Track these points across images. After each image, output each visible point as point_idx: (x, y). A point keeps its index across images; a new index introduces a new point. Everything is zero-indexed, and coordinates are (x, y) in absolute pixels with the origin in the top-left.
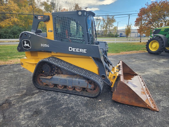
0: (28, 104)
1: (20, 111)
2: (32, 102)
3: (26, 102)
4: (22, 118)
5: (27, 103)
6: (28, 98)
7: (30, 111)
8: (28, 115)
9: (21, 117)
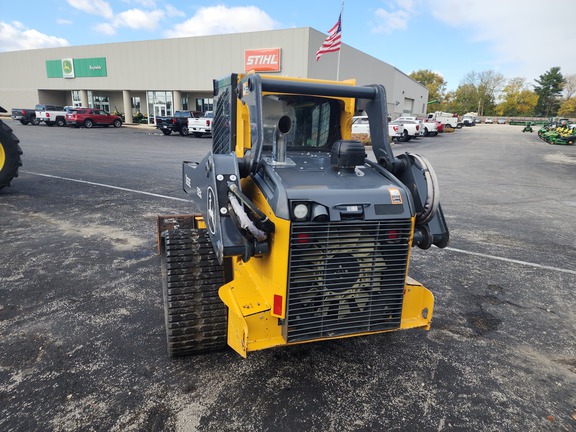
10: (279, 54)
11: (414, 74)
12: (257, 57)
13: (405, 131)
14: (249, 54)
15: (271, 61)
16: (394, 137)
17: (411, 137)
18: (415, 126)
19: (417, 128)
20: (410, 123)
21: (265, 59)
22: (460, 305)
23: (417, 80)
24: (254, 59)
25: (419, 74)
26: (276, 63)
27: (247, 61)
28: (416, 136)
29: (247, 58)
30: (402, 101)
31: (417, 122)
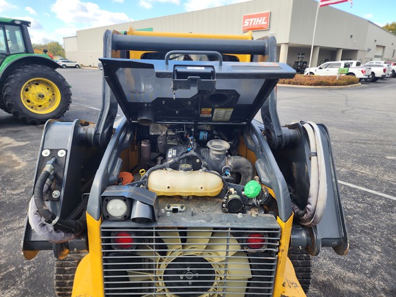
0: (354, 270)
1: (376, 267)
2: (344, 267)
3: (356, 277)
4: (376, 255)
5: (354, 273)
6: (344, 282)
7: (358, 255)
8: (364, 252)
9: (378, 257)
10: (269, 16)
11: (387, 26)
12: (252, 20)
13: (373, 73)
14: (246, 17)
15: (262, 22)
16: (361, 79)
17: (378, 78)
18: (382, 69)
19: (384, 70)
20: (379, 66)
21: (258, 21)
22: (387, 276)
23: (390, 30)
24: (250, 22)
25: (392, 25)
26: (266, 23)
27: (244, 23)
28: (383, 78)
29: (244, 21)
30: (373, 47)
31: (386, 65)
